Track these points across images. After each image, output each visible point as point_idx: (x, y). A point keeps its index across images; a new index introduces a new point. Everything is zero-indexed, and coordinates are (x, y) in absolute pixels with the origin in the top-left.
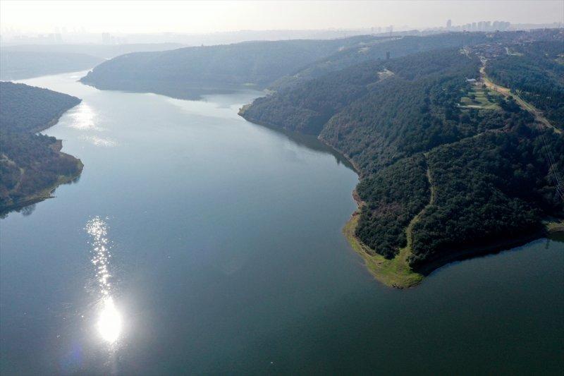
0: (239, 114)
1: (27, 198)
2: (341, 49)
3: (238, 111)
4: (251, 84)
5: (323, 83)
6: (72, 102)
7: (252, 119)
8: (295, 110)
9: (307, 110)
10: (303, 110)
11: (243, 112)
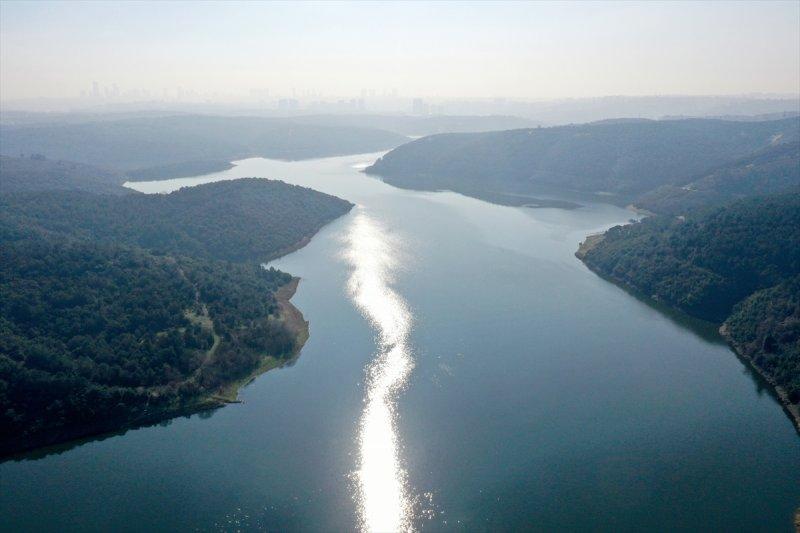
0: (578, 255)
1: (203, 400)
2: (775, 139)
3: (577, 248)
4: (608, 194)
5: (739, 219)
6: (336, 209)
7: (598, 269)
8: (678, 265)
9: (701, 269)
10: (695, 269)
11: (584, 252)
